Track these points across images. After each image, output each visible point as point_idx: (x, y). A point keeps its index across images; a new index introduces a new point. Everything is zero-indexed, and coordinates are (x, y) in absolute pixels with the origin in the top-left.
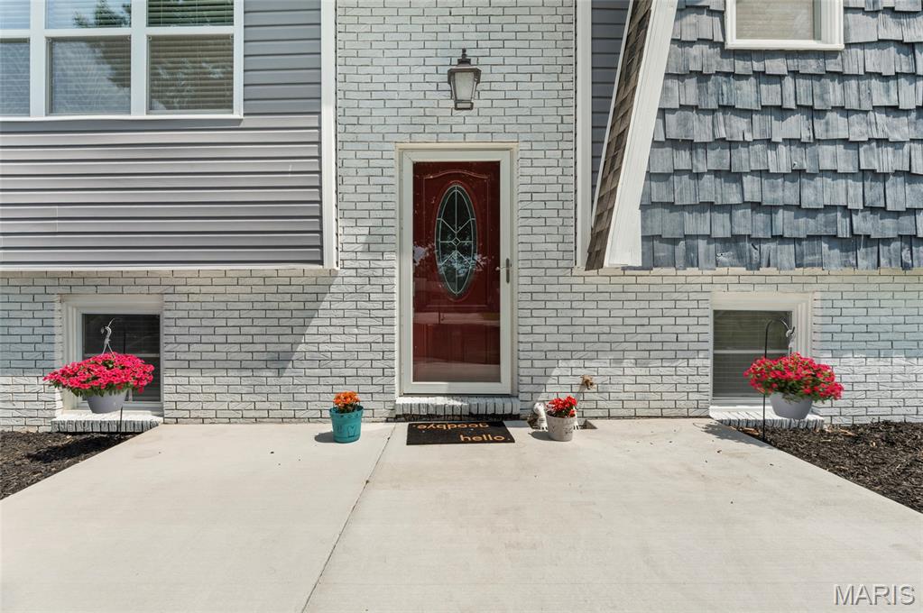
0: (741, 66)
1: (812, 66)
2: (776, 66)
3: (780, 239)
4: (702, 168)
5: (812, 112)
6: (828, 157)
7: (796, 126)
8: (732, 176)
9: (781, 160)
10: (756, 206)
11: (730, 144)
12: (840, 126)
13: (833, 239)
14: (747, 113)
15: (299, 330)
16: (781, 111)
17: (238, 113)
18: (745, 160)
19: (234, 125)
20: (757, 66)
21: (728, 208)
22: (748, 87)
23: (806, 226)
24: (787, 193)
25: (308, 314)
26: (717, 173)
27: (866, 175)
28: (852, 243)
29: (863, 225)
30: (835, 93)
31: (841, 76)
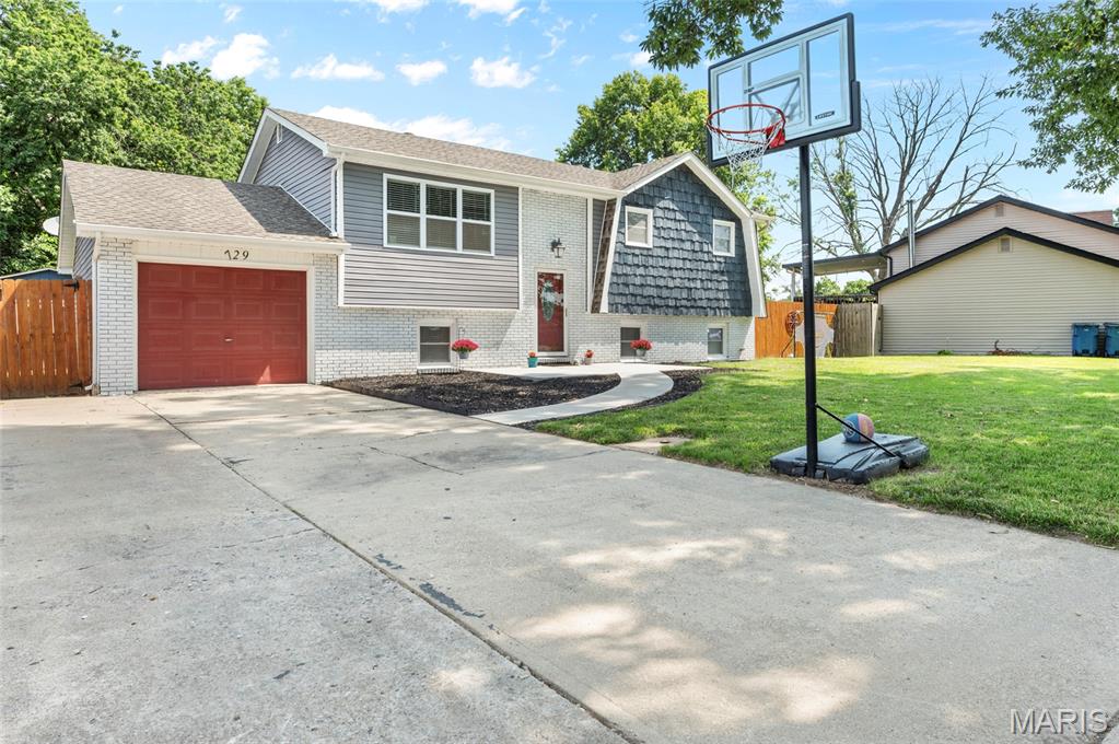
0: (629, 251)
1: (645, 252)
2: (637, 252)
3: (638, 305)
4: (620, 282)
5: (646, 267)
6: (650, 281)
7: (641, 271)
8: (626, 285)
9: (638, 281)
10: (632, 295)
11: (626, 275)
12: (652, 272)
13: (650, 305)
14: (630, 266)
15: (503, 333)
16: (638, 266)
17: (493, 254)
18: (631, 280)
19: (491, 258)
20: (632, 251)
21: (626, 295)
22: (630, 257)
23: (644, 301)
24: (639, 291)
25: (507, 326)
26: (623, 284)
27: (658, 286)
28: (654, 307)
29: (657, 301)
30: (651, 261)
31: (652, 256)
